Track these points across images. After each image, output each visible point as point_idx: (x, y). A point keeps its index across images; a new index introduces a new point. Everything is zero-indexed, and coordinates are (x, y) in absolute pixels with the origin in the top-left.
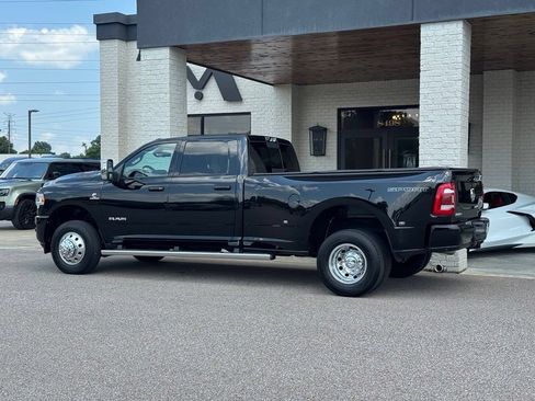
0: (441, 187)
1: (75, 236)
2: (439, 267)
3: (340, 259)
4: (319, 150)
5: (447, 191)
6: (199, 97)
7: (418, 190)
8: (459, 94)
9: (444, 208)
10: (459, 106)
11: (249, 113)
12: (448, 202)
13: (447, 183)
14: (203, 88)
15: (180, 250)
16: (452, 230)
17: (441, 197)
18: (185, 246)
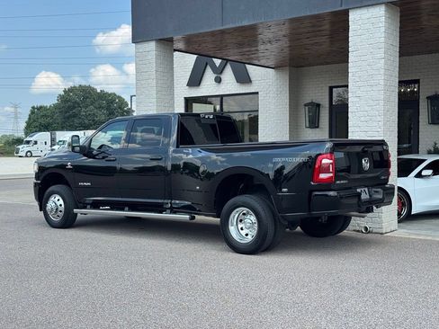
0: (320, 157)
1: (58, 197)
2: (366, 229)
3: (241, 221)
4: (314, 124)
5: (325, 161)
6: (218, 80)
7: (299, 160)
8: (382, 72)
9: (323, 176)
10: (382, 82)
11: (257, 93)
12: (327, 171)
13: (326, 153)
14: (221, 72)
15: (129, 211)
16: (330, 196)
17: (319, 167)
18: (134, 207)
